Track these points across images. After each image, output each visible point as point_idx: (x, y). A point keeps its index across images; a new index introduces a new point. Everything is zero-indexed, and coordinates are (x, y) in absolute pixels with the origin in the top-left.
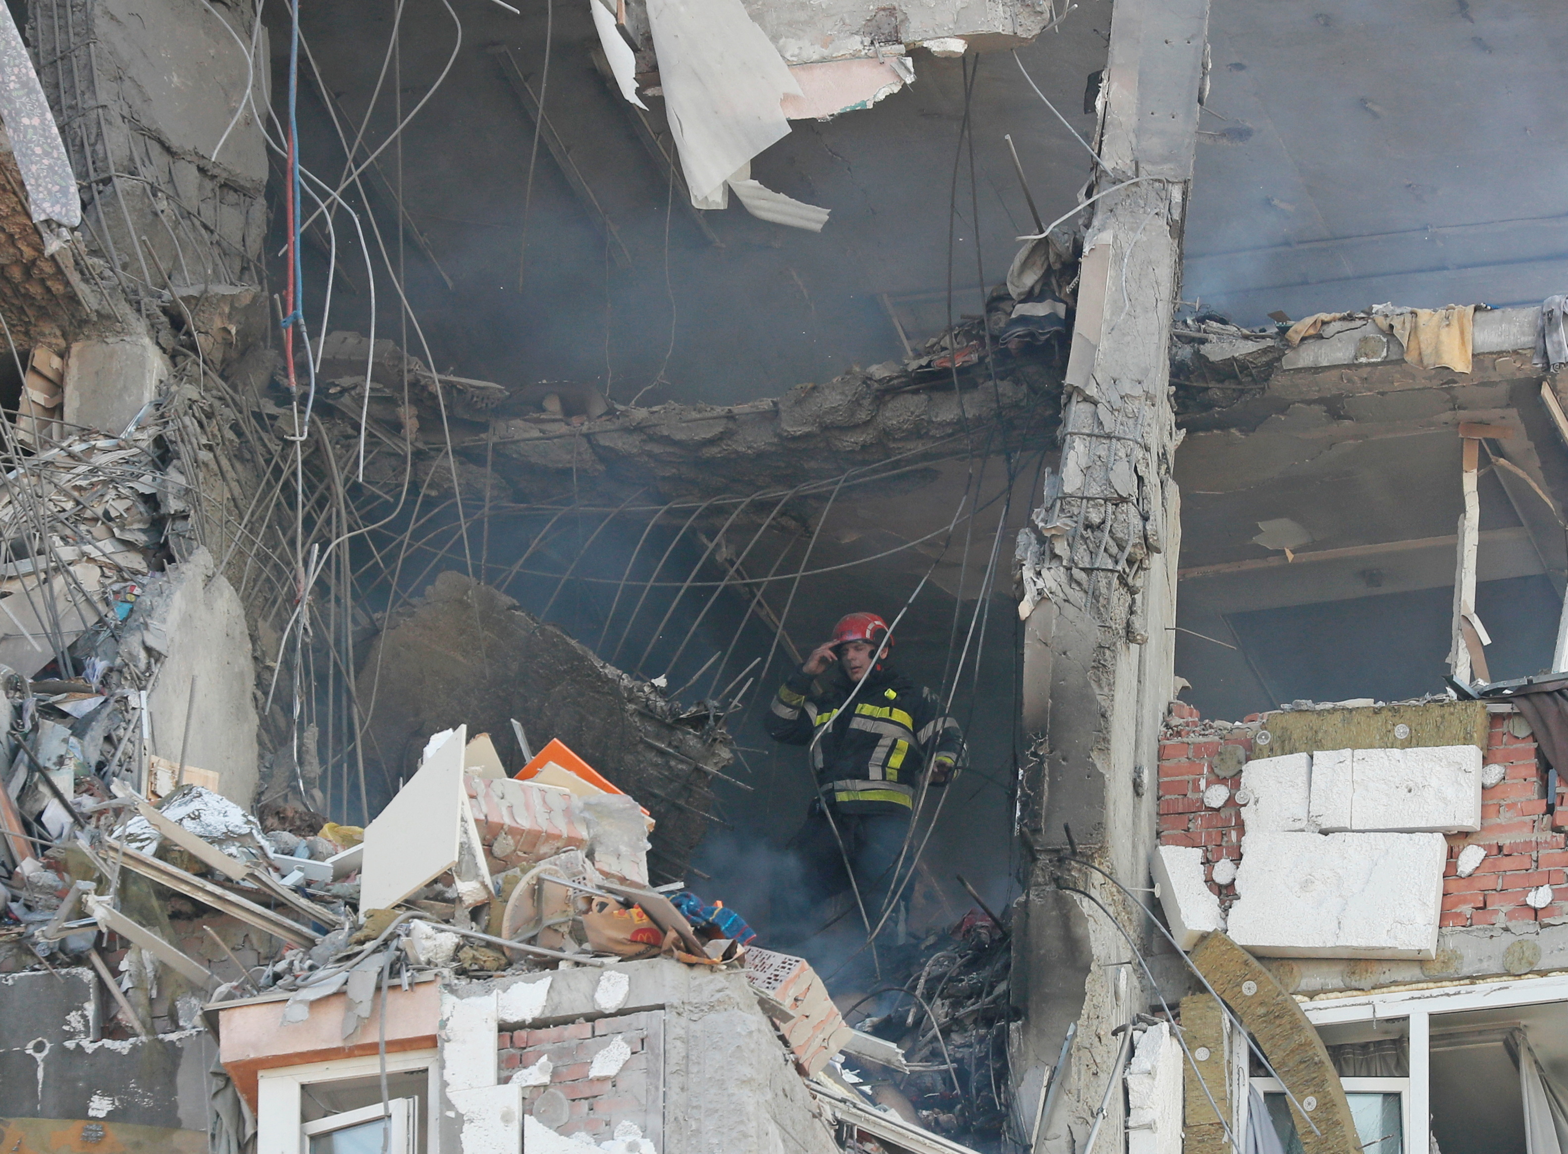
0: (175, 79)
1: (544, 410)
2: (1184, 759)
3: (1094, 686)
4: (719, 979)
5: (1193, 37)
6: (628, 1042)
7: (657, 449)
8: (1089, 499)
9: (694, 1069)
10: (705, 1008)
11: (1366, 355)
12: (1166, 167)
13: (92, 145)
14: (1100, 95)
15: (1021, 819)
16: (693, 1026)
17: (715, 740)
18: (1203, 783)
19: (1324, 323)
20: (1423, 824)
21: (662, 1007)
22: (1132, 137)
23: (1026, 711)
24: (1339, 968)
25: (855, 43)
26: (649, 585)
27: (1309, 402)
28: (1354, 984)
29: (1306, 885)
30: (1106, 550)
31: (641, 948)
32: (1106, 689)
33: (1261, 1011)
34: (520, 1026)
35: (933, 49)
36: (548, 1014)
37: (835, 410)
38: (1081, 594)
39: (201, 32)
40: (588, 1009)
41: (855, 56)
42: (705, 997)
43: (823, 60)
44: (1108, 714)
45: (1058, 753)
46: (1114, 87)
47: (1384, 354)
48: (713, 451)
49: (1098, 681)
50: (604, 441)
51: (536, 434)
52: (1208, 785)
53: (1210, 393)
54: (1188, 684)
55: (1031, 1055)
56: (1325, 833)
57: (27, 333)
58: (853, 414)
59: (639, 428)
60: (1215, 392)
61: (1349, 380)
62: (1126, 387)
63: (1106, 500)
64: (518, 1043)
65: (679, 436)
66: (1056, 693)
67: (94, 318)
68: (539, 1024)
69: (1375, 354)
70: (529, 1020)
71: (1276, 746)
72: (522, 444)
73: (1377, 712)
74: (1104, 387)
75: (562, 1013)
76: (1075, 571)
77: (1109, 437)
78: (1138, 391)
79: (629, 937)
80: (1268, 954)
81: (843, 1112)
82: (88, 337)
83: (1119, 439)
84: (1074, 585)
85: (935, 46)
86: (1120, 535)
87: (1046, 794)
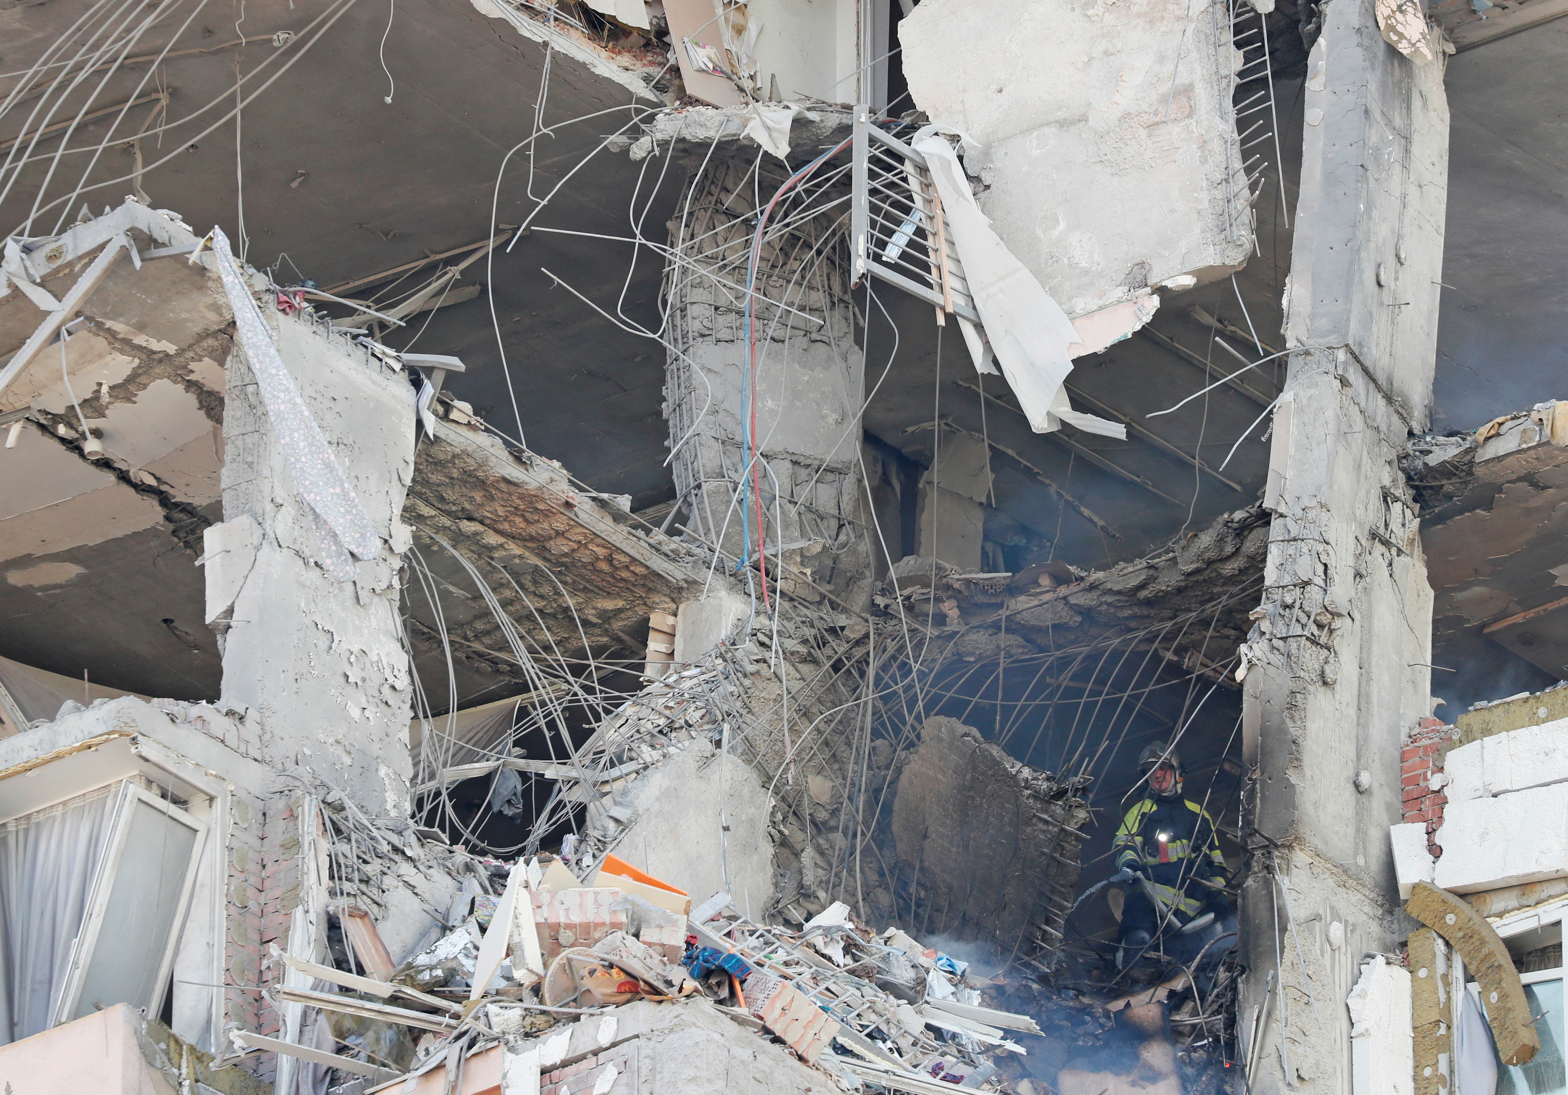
0: (770, 402)
1: (1040, 586)
2: (1417, 759)
3: (1288, 721)
4: (677, 1009)
5: (1349, 240)
6: (617, 1066)
7: (1110, 599)
8: (1283, 587)
9: (658, 1077)
10: (667, 1031)
11: (1525, 442)
12: (1331, 338)
13: (692, 463)
14: (1285, 296)
15: (1242, 828)
16: (658, 1045)
17: (1071, 806)
18: (1429, 774)
19: (1500, 424)
20: (1557, 778)
21: (637, 1036)
22: (1308, 321)
23: (1245, 749)
24: (1515, 892)
25: (1120, 292)
26: (1083, 701)
27: (1513, 482)
28: (1525, 903)
29: (1483, 836)
30: (1297, 620)
31: (628, 996)
32: (1299, 723)
33: (1461, 934)
34: (554, 1067)
35: (1169, 286)
36: (570, 1056)
37: (1207, 549)
38: (1280, 657)
39: (796, 366)
40: (593, 1047)
41: (1119, 302)
42: (666, 1024)
43: (1100, 308)
44: (1300, 740)
45: (1266, 775)
46: (1295, 287)
47: (1537, 439)
48: (1143, 594)
49: (1292, 718)
50: (1073, 600)
51: (1036, 603)
52: (1433, 774)
53: (1445, 488)
54: (1443, 702)
55: (1251, 996)
56: (1495, 796)
57: (645, 604)
58: (1222, 550)
59: (1092, 587)
60: (1448, 488)
61: (1527, 462)
62: (1306, 502)
63: (1295, 586)
64: (555, 1080)
65: (1116, 588)
66: (1264, 732)
67: (685, 585)
68: (565, 1064)
69: (1531, 439)
70: (558, 1062)
71: (1463, 739)
72: (1024, 613)
73: (1526, 700)
74: (1290, 505)
75: (579, 1052)
76: (1274, 641)
77: (1295, 540)
78: (1313, 503)
79: (615, 990)
80: (1463, 891)
81: (887, 1080)
82: (688, 599)
83: (1302, 540)
84: (1275, 651)
85: (1170, 284)
86: (1307, 609)
87: (1258, 806)
